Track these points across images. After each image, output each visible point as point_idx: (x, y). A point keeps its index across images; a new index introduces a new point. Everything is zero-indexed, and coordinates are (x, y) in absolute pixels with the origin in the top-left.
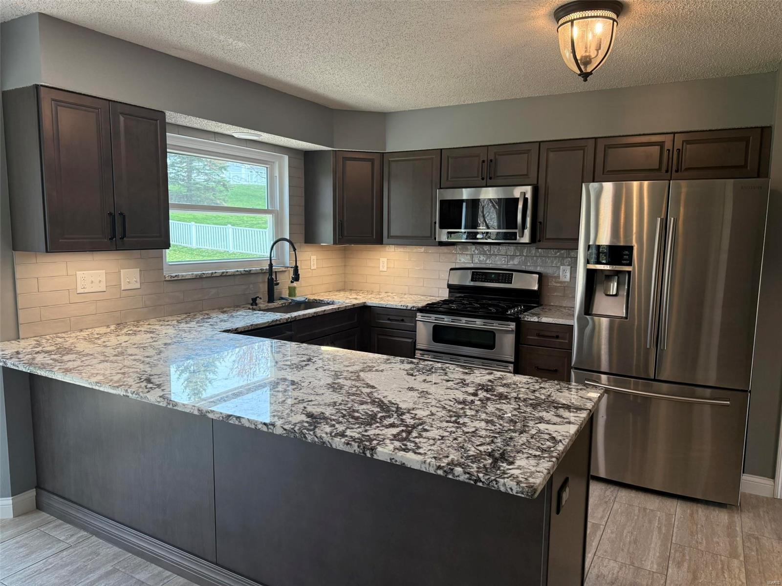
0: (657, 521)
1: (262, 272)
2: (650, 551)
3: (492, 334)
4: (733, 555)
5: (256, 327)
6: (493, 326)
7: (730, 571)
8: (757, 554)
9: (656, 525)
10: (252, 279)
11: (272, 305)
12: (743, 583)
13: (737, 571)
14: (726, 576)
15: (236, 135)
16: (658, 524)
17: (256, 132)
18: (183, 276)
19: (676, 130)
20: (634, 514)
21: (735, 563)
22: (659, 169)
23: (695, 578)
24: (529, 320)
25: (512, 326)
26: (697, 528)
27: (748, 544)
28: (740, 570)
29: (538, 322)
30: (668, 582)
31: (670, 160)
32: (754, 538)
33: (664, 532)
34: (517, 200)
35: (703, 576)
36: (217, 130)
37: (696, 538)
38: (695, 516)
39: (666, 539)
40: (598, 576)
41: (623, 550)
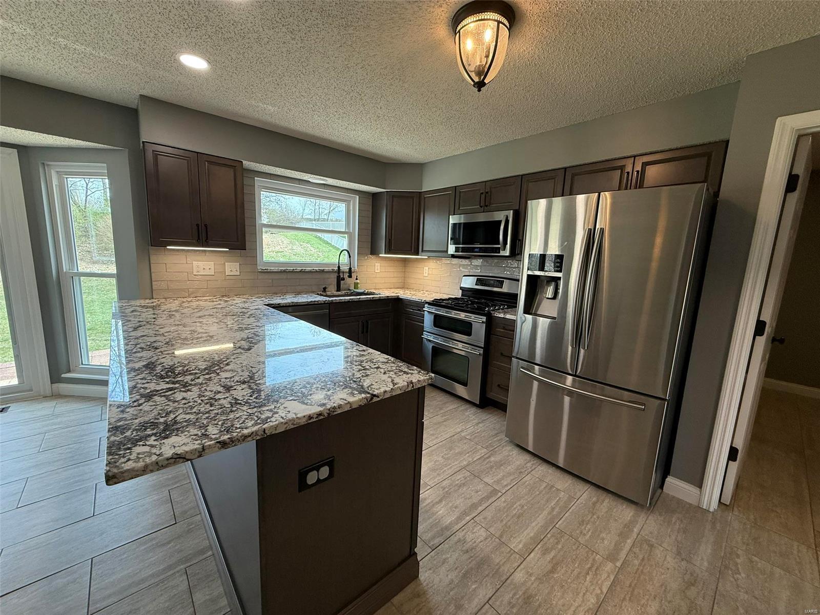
0: (556, 501)
2: (526, 529)
3: (469, 325)
4: (612, 557)
6: (471, 318)
7: (596, 574)
8: (640, 565)
9: (552, 504)
11: (339, 293)
12: (602, 592)
13: (604, 576)
14: (587, 579)
15: (310, 180)
16: (554, 504)
17: (325, 178)
18: (271, 269)
20: (539, 489)
21: (609, 566)
23: (553, 570)
24: (497, 316)
26: (591, 518)
27: (637, 550)
28: (608, 576)
29: (503, 318)
30: (522, 566)
31: (629, 182)
32: (648, 545)
33: (554, 513)
34: (500, 222)
35: (563, 571)
36: (299, 177)
37: (583, 527)
38: (598, 505)
39: (552, 521)
41: (502, 520)
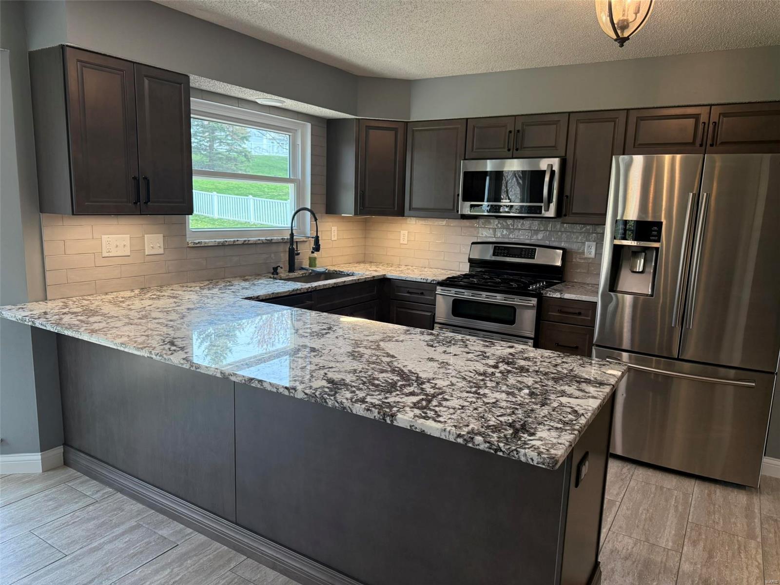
0: (674, 499)
1: (283, 242)
2: (665, 529)
3: (513, 309)
4: (751, 536)
5: (277, 296)
6: (514, 301)
7: (746, 551)
8: (775, 536)
9: (673, 503)
10: (274, 248)
11: (292, 275)
12: (759, 564)
13: (754, 552)
14: (742, 556)
15: (259, 101)
16: (675, 503)
17: (280, 98)
18: (205, 243)
19: (713, 103)
20: (651, 492)
21: (753, 544)
22: (693, 143)
23: (711, 557)
24: (551, 296)
25: (534, 301)
26: (714, 508)
27: (766, 526)
28: (757, 551)
29: (560, 298)
30: (683, 559)
31: (706, 134)
32: (773, 520)
33: (680, 510)
34: (544, 172)
35: (719, 555)
36: (241, 95)
37: (713, 517)
38: (713, 496)
39: (682, 518)
40: (612, 552)
41: (638, 526)
